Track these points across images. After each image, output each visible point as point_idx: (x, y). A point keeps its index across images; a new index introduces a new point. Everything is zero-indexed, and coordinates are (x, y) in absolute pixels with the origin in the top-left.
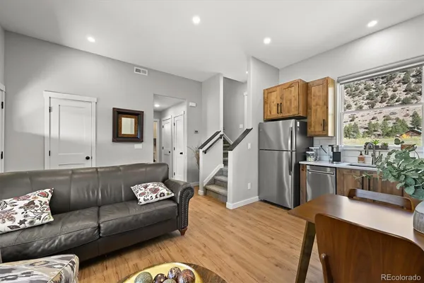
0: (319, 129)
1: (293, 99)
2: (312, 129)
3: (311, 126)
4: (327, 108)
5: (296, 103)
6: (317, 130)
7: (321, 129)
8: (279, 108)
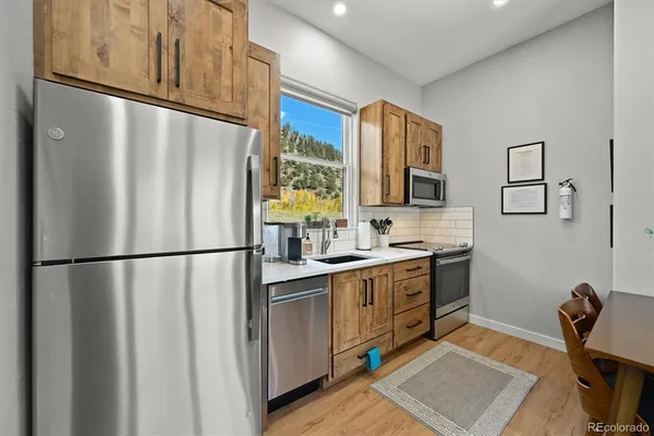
1: (227, 56)
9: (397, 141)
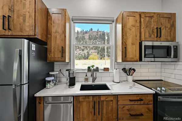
0: (58, 55)
1: (27, 15)
2: (52, 55)
3: (51, 52)
4: (65, 37)
5: (32, 21)
6: (56, 56)
7: (60, 55)
8: (7, 23)
9: (133, 29)
